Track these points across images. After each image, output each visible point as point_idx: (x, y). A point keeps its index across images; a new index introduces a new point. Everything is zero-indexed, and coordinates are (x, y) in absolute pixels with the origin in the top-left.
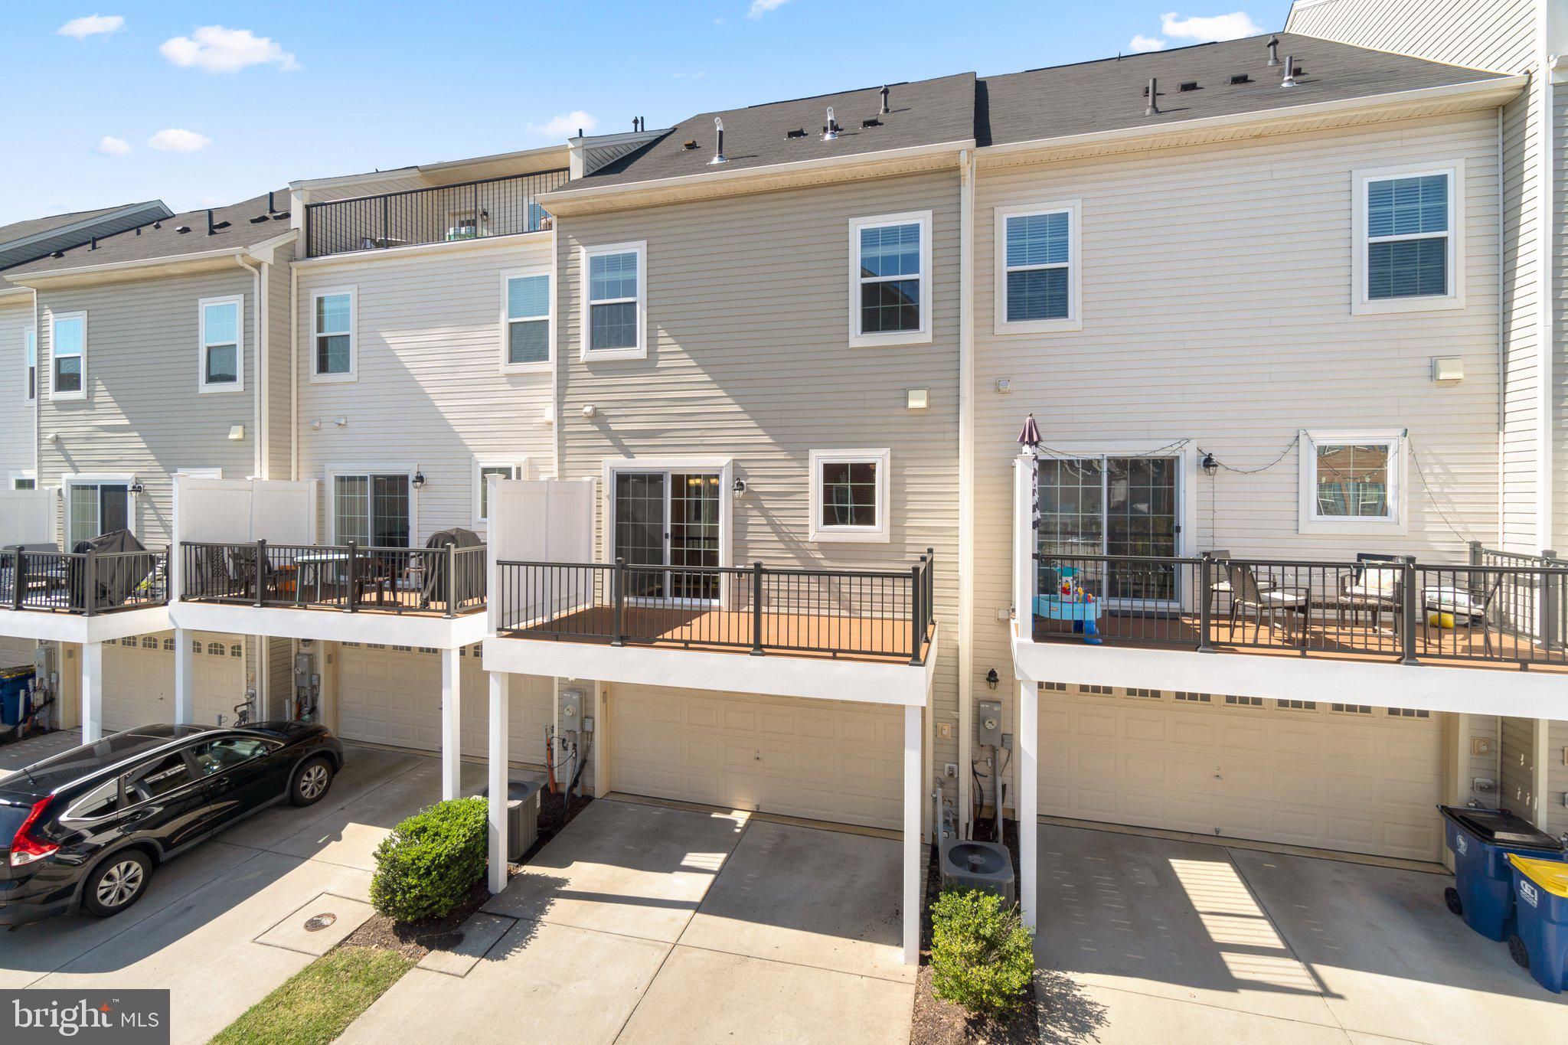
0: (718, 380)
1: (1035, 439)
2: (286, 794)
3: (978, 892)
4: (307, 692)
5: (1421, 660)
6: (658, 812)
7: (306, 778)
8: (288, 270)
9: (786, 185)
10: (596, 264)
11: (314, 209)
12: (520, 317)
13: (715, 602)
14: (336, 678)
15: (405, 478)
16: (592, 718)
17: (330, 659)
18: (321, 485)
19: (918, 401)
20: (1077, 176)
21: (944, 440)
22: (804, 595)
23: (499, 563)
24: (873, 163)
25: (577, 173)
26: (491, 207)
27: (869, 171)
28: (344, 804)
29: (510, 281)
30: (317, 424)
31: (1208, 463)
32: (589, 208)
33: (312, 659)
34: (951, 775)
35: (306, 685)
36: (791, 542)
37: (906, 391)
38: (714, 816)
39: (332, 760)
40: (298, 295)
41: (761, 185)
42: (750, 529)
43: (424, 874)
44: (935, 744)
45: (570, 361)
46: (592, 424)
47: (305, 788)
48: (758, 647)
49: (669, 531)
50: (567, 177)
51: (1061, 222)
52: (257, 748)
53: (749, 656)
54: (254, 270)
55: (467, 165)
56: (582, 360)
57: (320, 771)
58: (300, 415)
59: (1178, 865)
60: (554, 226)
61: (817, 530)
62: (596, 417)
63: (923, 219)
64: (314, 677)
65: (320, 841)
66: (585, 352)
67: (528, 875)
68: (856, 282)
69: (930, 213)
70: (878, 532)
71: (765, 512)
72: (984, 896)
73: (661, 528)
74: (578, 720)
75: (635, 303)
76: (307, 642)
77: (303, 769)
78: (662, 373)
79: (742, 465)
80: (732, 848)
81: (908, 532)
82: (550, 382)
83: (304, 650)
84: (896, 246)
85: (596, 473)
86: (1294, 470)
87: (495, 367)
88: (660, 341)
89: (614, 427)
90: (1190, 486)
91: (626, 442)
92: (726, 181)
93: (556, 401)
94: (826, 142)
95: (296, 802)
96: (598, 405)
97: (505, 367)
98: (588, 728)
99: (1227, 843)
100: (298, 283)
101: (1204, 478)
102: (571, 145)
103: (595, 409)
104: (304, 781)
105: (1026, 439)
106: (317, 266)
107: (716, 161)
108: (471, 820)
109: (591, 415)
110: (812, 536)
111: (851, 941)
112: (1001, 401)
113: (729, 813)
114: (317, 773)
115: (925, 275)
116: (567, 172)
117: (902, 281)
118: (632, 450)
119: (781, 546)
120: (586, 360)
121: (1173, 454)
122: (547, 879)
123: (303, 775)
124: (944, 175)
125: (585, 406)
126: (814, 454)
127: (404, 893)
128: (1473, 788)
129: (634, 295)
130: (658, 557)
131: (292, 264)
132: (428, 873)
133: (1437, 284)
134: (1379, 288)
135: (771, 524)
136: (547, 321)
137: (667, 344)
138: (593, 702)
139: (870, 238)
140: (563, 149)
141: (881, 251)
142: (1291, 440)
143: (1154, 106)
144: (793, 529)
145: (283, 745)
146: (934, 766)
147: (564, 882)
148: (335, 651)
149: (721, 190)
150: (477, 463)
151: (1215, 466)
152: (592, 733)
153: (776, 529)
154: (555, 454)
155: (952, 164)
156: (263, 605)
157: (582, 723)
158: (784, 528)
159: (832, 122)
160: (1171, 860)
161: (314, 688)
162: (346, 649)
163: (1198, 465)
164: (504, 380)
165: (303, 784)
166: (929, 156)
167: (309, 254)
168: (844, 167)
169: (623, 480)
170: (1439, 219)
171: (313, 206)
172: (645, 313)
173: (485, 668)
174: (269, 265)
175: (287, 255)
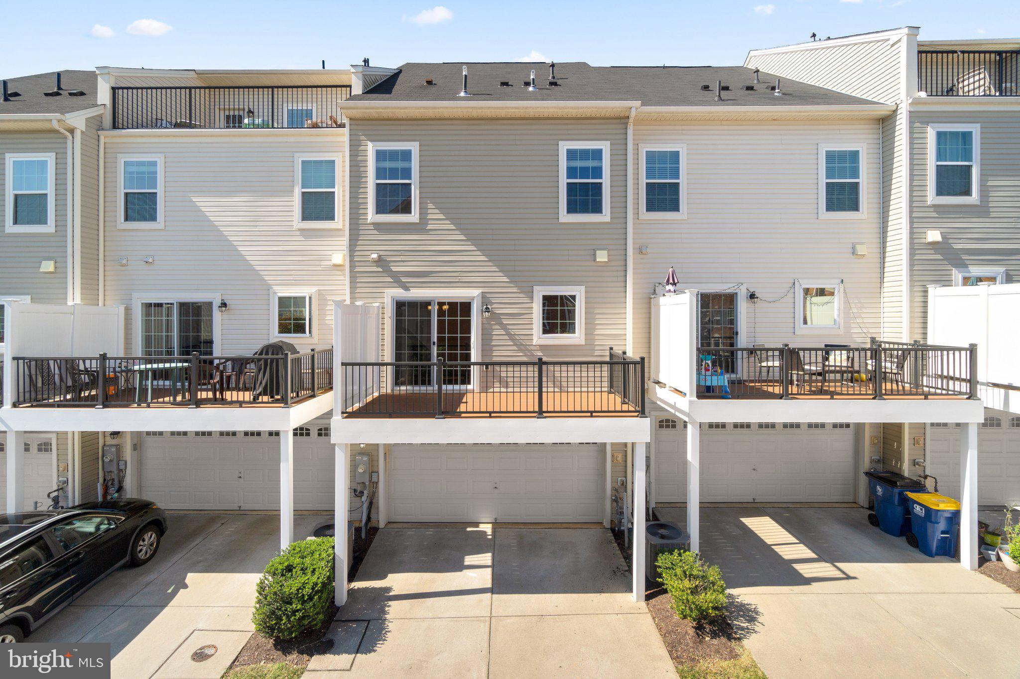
0: (472, 238)
1: (676, 281)
2: (127, 558)
3: (679, 550)
4: (114, 476)
5: (885, 397)
6: (430, 532)
7: (141, 543)
8: (97, 137)
9: (518, 115)
10: (381, 156)
11: (120, 91)
12: (311, 188)
13: (470, 387)
14: (140, 464)
15: (210, 305)
16: (378, 472)
17: (135, 447)
18: (128, 311)
19: (602, 256)
20: (684, 130)
21: (617, 282)
22: (571, 379)
23: (343, 364)
24: (578, 108)
25: (357, 89)
26: (256, 107)
27: (574, 113)
28: (175, 559)
29: (303, 162)
30: (124, 262)
31: (752, 296)
32: (376, 116)
33: (119, 448)
34: (623, 484)
35: (114, 469)
36: (521, 346)
37: (595, 250)
38: (469, 529)
39: (159, 525)
40: (105, 158)
41: (503, 113)
42: (494, 337)
43: (308, 599)
44: (612, 466)
45: (361, 222)
46: (377, 266)
47: (141, 551)
48: (541, 413)
49: (436, 340)
50: (348, 92)
51: (675, 156)
52: (101, 523)
53: (536, 419)
54: (68, 134)
55: (239, 74)
56: (369, 221)
57: (151, 536)
58: (107, 254)
59: (747, 521)
60: (347, 126)
61: (538, 338)
62: (380, 261)
63: (605, 146)
64: (121, 463)
65: (169, 591)
66: (371, 215)
67: (358, 589)
68: (563, 181)
69: (608, 143)
70: (577, 337)
71: (504, 327)
72: (684, 552)
73: (429, 339)
74: (367, 476)
75: (410, 184)
76: (115, 434)
77: (140, 537)
78: (430, 233)
79: (488, 296)
80: (492, 547)
81: (597, 337)
82: (344, 236)
83: (110, 441)
84: (588, 161)
85: (380, 300)
86: (792, 300)
87: (290, 223)
88: (430, 211)
89: (394, 269)
90: (743, 307)
91: (404, 280)
92: (482, 108)
93: (348, 249)
94: (530, 92)
95: (135, 563)
96: (381, 253)
97: (297, 222)
98: (374, 479)
99: (762, 505)
100: (105, 148)
101: (751, 305)
102: (353, 70)
103: (380, 256)
104: (140, 545)
105: (671, 281)
106: (120, 137)
107: (462, 94)
108: (324, 555)
109: (376, 260)
110: (535, 341)
111: (599, 594)
112: (642, 259)
113: (478, 527)
114: (150, 537)
115: (606, 181)
116: (348, 89)
117: (591, 183)
118: (408, 285)
119: (515, 348)
120: (373, 221)
121: (735, 292)
122: (374, 589)
123: (139, 541)
124: (619, 121)
125: (372, 253)
126: (536, 289)
127: (288, 617)
128: (871, 462)
129: (410, 179)
130: (428, 357)
131: (100, 133)
132: (311, 598)
133: (855, 207)
134: (830, 207)
135: (508, 334)
136: (334, 192)
137: (434, 214)
138: (378, 461)
139: (572, 155)
140: (346, 72)
141: (579, 164)
142: (791, 285)
143: (719, 96)
144: (522, 337)
145: (124, 518)
146: (612, 480)
147: (388, 589)
148: (140, 439)
149: (475, 114)
150: (275, 293)
151: (757, 298)
152: (377, 483)
153: (511, 337)
154: (347, 288)
155: (627, 115)
156: (105, 406)
157: (371, 477)
158: (516, 337)
159: (533, 79)
160: (741, 519)
161: (121, 472)
162: (150, 439)
163: (747, 298)
164: (298, 233)
165: (139, 548)
166: (613, 108)
167: (115, 126)
168: (560, 108)
169: (401, 306)
170: (855, 173)
171: (118, 88)
172: (418, 192)
173: (332, 442)
174: (82, 132)
175: (96, 125)
